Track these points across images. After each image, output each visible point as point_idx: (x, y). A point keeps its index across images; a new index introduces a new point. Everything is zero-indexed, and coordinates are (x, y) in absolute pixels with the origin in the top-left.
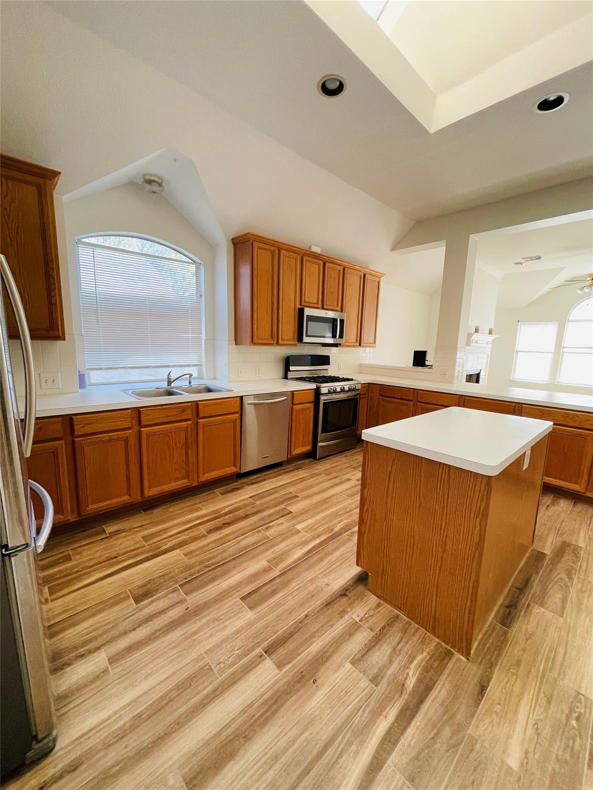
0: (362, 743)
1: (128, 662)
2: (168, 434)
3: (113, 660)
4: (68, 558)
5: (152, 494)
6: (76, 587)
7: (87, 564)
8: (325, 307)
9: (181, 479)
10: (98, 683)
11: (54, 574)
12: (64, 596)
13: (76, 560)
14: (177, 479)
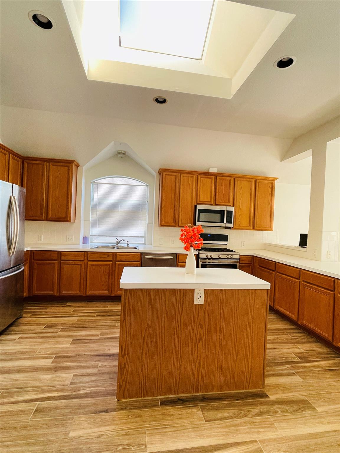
0: (40, 393)
1: (21, 340)
2: (100, 266)
3: (20, 338)
4: (46, 309)
5: (90, 294)
6: (38, 317)
7: (48, 312)
8: (217, 203)
9: (105, 290)
10: (10, 341)
11: (37, 311)
12: (32, 318)
13: (48, 310)
14: (103, 290)
